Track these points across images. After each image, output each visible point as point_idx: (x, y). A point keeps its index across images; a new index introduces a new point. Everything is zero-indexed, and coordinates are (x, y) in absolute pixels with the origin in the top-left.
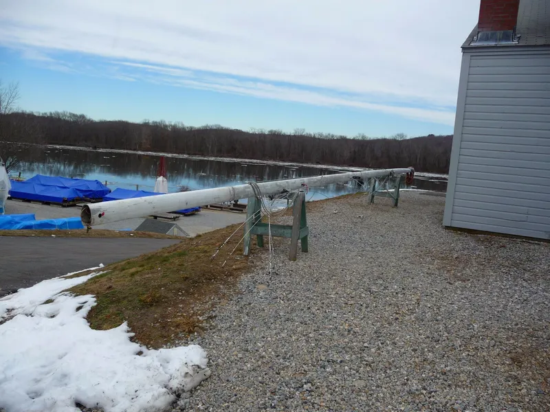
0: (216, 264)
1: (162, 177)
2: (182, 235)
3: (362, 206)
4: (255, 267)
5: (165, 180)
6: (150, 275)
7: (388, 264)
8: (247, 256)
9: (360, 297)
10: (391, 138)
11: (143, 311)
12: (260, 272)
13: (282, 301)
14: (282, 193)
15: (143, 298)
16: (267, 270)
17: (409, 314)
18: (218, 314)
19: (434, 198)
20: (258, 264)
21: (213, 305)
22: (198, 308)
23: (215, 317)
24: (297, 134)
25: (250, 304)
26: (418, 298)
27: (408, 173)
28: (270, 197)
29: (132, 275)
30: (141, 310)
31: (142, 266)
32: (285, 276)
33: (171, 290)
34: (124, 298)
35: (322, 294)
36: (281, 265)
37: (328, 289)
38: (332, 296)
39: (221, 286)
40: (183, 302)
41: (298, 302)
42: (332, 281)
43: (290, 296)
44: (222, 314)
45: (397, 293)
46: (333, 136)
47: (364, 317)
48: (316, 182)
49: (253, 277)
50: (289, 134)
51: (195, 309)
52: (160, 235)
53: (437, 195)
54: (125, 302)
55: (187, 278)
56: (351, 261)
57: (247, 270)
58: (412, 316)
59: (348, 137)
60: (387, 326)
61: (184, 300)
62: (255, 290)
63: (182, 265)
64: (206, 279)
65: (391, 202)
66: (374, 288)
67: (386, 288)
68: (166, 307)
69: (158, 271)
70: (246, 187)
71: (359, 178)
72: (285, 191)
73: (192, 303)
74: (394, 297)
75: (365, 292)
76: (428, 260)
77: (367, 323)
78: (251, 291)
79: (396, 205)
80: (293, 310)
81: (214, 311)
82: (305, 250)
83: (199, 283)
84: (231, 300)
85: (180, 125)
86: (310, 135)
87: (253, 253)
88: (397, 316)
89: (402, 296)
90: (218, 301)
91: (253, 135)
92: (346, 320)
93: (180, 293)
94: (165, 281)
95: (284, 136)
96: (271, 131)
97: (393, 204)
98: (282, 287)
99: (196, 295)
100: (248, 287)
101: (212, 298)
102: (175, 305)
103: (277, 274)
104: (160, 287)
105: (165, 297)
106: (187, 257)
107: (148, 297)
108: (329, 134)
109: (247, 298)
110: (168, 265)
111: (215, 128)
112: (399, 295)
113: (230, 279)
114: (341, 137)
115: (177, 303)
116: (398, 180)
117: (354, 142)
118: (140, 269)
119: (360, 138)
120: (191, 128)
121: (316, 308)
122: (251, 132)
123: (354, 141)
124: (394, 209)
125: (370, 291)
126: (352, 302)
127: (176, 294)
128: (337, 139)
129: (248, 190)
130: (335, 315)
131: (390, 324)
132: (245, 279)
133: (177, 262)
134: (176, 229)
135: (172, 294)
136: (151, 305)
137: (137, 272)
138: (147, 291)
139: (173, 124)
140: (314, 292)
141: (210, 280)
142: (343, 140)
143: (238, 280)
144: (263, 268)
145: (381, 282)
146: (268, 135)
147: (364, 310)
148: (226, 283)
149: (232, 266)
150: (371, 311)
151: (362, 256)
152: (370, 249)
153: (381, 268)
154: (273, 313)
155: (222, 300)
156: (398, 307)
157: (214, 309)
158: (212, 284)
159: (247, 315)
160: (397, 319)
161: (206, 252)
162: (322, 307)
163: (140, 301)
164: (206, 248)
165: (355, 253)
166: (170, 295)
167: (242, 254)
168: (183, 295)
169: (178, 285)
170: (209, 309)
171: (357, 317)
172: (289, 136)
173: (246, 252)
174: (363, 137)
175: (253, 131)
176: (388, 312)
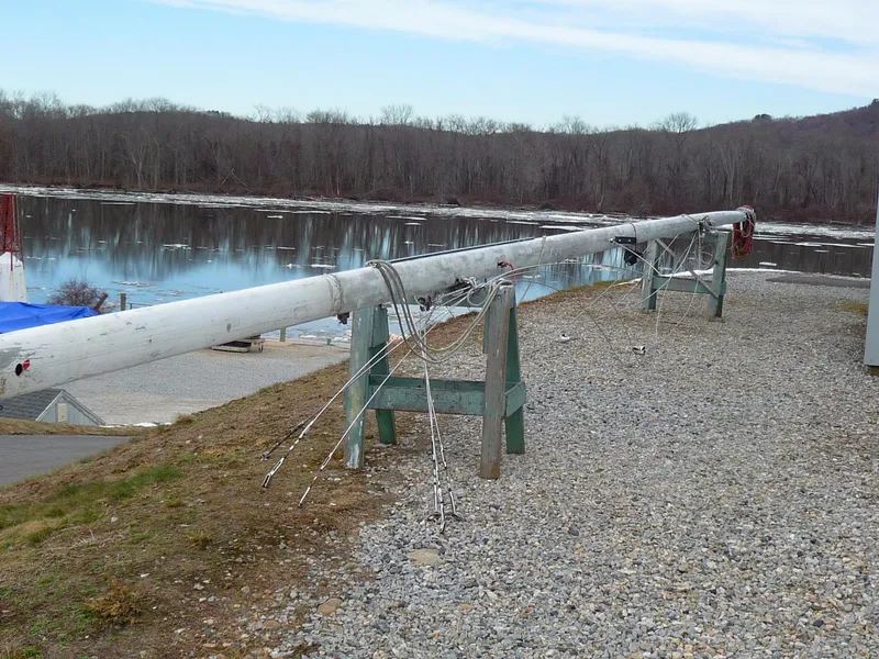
0: (280, 499)
1: (8, 254)
2: (83, 421)
3: (626, 319)
4: (391, 500)
5: (17, 262)
6: (93, 539)
7: (751, 478)
8: (358, 472)
9: (704, 571)
10: (655, 127)
11: (101, 643)
12: (409, 515)
13: (490, 594)
14: (452, 288)
15: (94, 603)
16: (426, 508)
17: (849, 607)
18: (321, 640)
19: (811, 291)
20: (397, 491)
21: (300, 614)
22: (260, 625)
23: (315, 646)
24: (391, 122)
25: (402, 605)
26: (859, 563)
27: (737, 226)
28: (422, 300)
29: (36, 540)
30: (94, 638)
31: (59, 513)
32: (482, 522)
33: (170, 578)
34: (36, 608)
35: (596, 566)
36: (461, 492)
37: (610, 552)
38: (625, 571)
39: (311, 561)
40: (211, 609)
41: (537, 592)
42: (615, 531)
43: (510, 577)
44: (333, 640)
45: (800, 554)
46: (491, 126)
47: (730, 624)
48: (530, 256)
49: (393, 531)
50: (366, 121)
51: (251, 626)
52: (21, 424)
53: (816, 283)
54: (42, 618)
55: (206, 542)
56: (651, 473)
57: (372, 509)
58: (860, 615)
59: (535, 128)
60: (798, 644)
61: (213, 605)
62: (408, 566)
63: (179, 505)
64: (262, 541)
65: (705, 304)
66: (735, 544)
67: (766, 541)
68: (168, 629)
69: (113, 528)
70: (369, 276)
71: (634, 240)
72: (460, 284)
73: (240, 614)
74: (797, 564)
75: (714, 556)
76: (852, 459)
77: (743, 639)
78: (397, 571)
79: (718, 314)
80: (528, 616)
81: (308, 631)
82: (517, 447)
83: (245, 553)
84: (349, 597)
85: (50, 104)
86: (427, 122)
87: (371, 464)
88: (819, 615)
89: (816, 561)
90: (313, 602)
91: (266, 126)
92: (685, 634)
93: (198, 586)
94: (143, 554)
95: (355, 128)
96: (315, 115)
97: (712, 312)
98: (481, 554)
99: (245, 589)
100: (386, 558)
101: (293, 594)
102: (192, 621)
103: (458, 519)
104: (134, 570)
105: (159, 601)
106: (185, 483)
107: (109, 602)
108: (481, 121)
109: (390, 592)
110: (135, 506)
111: (152, 108)
112: (808, 559)
113: (331, 538)
114: (515, 126)
115: (197, 615)
116: (722, 243)
117: (552, 139)
118: (53, 523)
119: (569, 130)
120: (83, 109)
121: (592, 606)
122: (257, 120)
123: (551, 137)
124: (716, 326)
125: (726, 553)
126: (686, 585)
127: (187, 589)
128: (505, 136)
129: (373, 283)
130: (648, 622)
131: (805, 638)
132: (371, 537)
133: (161, 498)
134: (63, 406)
135: (175, 591)
136: (124, 625)
137: (48, 532)
138: (99, 584)
139: (27, 99)
140: (572, 562)
141: (275, 543)
142: (521, 137)
143: (351, 539)
144: (413, 504)
145: (751, 527)
146: (306, 125)
147: (723, 604)
148: (320, 550)
149: (325, 502)
150: (746, 608)
151: (673, 456)
152: (691, 438)
153: (735, 488)
154: (476, 627)
155: (322, 599)
156: (813, 591)
157: (306, 625)
158: (283, 554)
159: (403, 636)
160: (819, 624)
161: (233, 465)
162: (608, 605)
163: (88, 613)
164: (231, 454)
165: (653, 450)
166: (170, 592)
167: (342, 468)
168: (207, 591)
169: (186, 564)
170: (291, 626)
171: (711, 625)
172: (367, 127)
173: (353, 461)
174: (576, 126)
175: (264, 115)
176: (791, 606)
